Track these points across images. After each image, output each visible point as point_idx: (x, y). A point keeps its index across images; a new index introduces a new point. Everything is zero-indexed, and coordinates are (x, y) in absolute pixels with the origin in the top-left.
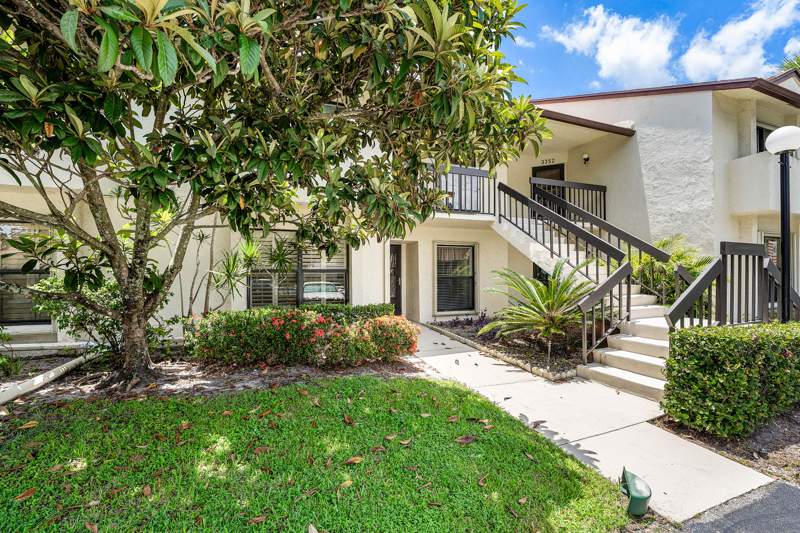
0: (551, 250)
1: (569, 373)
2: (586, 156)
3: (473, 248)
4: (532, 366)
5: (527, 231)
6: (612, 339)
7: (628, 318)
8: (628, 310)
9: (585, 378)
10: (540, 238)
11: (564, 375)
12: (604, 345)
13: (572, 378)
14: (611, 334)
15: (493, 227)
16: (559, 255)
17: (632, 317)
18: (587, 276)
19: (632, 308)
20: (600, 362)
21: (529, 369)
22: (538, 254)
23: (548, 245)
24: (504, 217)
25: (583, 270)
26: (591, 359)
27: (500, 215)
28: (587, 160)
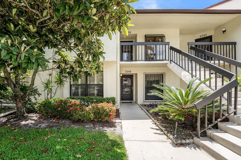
0: (192, 74)
1: (188, 141)
2: (224, 30)
3: (163, 75)
4: (168, 132)
5: (181, 66)
6: (220, 125)
7: (235, 113)
8: (235, 108)
9: (198, 146)
10: (187, 69)
11: (184, 141)
12: (216, 127)
13: (188, 144)
14: (221, 121)
15: (168, 66)
16: (196, 76)
17: (238, 112)
18: (210, 87)
19: (238, 107)
20: (211, 138)
21: (166, 134)
22: (185, 76)
23: (190, 72)
24: (172, 61)
25: (208, 83)
26: (204, 135)
27: (171, 60)
28: (224, 31)
